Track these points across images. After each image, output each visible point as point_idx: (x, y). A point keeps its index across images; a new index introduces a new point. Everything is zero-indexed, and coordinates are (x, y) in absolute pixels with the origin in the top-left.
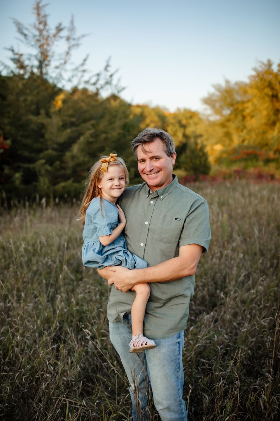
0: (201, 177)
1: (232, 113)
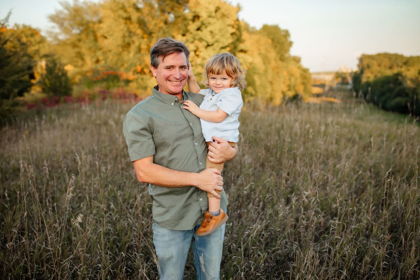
0: (62, 99)
1: (82, 32)
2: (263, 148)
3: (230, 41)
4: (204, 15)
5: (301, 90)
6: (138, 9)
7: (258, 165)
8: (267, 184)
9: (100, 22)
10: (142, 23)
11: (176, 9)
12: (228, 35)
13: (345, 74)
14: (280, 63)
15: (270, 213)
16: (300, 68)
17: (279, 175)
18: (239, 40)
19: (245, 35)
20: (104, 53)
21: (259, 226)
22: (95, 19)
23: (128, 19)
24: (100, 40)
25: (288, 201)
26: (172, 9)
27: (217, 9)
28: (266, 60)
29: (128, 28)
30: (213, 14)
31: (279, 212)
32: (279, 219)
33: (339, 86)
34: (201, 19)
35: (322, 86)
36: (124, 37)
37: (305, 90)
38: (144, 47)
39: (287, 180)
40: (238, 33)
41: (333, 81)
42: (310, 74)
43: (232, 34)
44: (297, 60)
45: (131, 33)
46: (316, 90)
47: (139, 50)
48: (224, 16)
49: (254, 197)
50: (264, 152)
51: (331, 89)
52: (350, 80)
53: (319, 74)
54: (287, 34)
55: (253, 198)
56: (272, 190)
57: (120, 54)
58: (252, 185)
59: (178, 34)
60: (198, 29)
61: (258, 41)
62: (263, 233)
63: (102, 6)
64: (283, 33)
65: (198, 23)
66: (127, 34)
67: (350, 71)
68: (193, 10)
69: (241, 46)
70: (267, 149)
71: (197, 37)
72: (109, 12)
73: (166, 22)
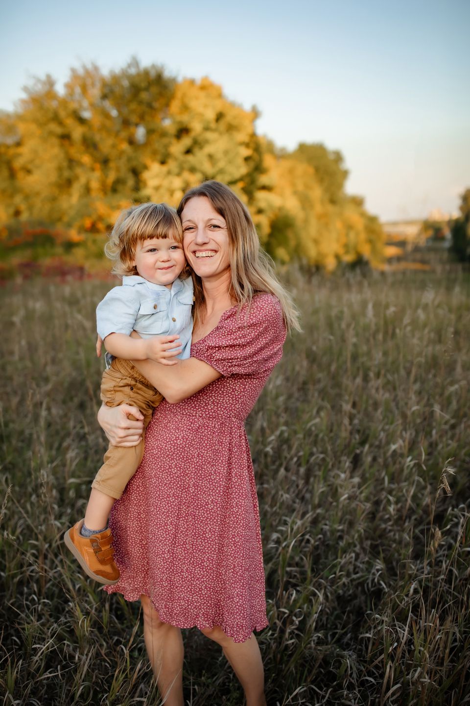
2: (304, 356)
3: (243, 170)
4: (197, 127)
5: (366, 251)
6: (82, 121)
7: (295, 388)
8: (313, 428)
9: (19, 144)
10: (89, 144)
11: (147, 118)
12: (240, 161)
13: (439, 223)
14: (330, 208)
15: (321, 490)
16: (363, 214)
17: (336, 408)
18: (259, 169)
19: (268, 161)
20: (27, 197)
21: (299, 523)
22: (10, 141)
23: (65, 137)
24: (20, 175)
25: (356, 461)
26: (142, 117)
27: (220, 117)
28: (305, 202)
29: (67, 154)
30: (213, 125)
31: (339, 490)
32: (341, 506)
33: (430, 244)
34: (193, 134)
35: (402, 244)
36: (60, 169)
37: (374, 250)
38: (95, 185)
39: (351, 418)
40: (256, 156)
41: (419, 234)
42: (381, 226)
43: (247, 159)
44: (358, 202)
45: (72, 162)
46: (391, 251)
47: (87, 190)
48: (231, 128)
49: (289, 456)
50: (305, 363)
51: (417, 249)
52: (448, 233)
53: (395, 224)
54: (338, 157)
55: (286, 458)
56: (323, 439)
57: (54, 199)
58: (282, 433)
59: (153, 161)
60: (188, 151)
61: (291, 171)
62: (307, 537)
63: (20, 118)
64: (332, 157)
65: (186, 141)
66: (65, 164)
67: (446, 218)
68: (179, 118)
69: (263, 180)
70: (312, 358)
71: (186, 166)
72: (33, 127)
73: (131, 142)
